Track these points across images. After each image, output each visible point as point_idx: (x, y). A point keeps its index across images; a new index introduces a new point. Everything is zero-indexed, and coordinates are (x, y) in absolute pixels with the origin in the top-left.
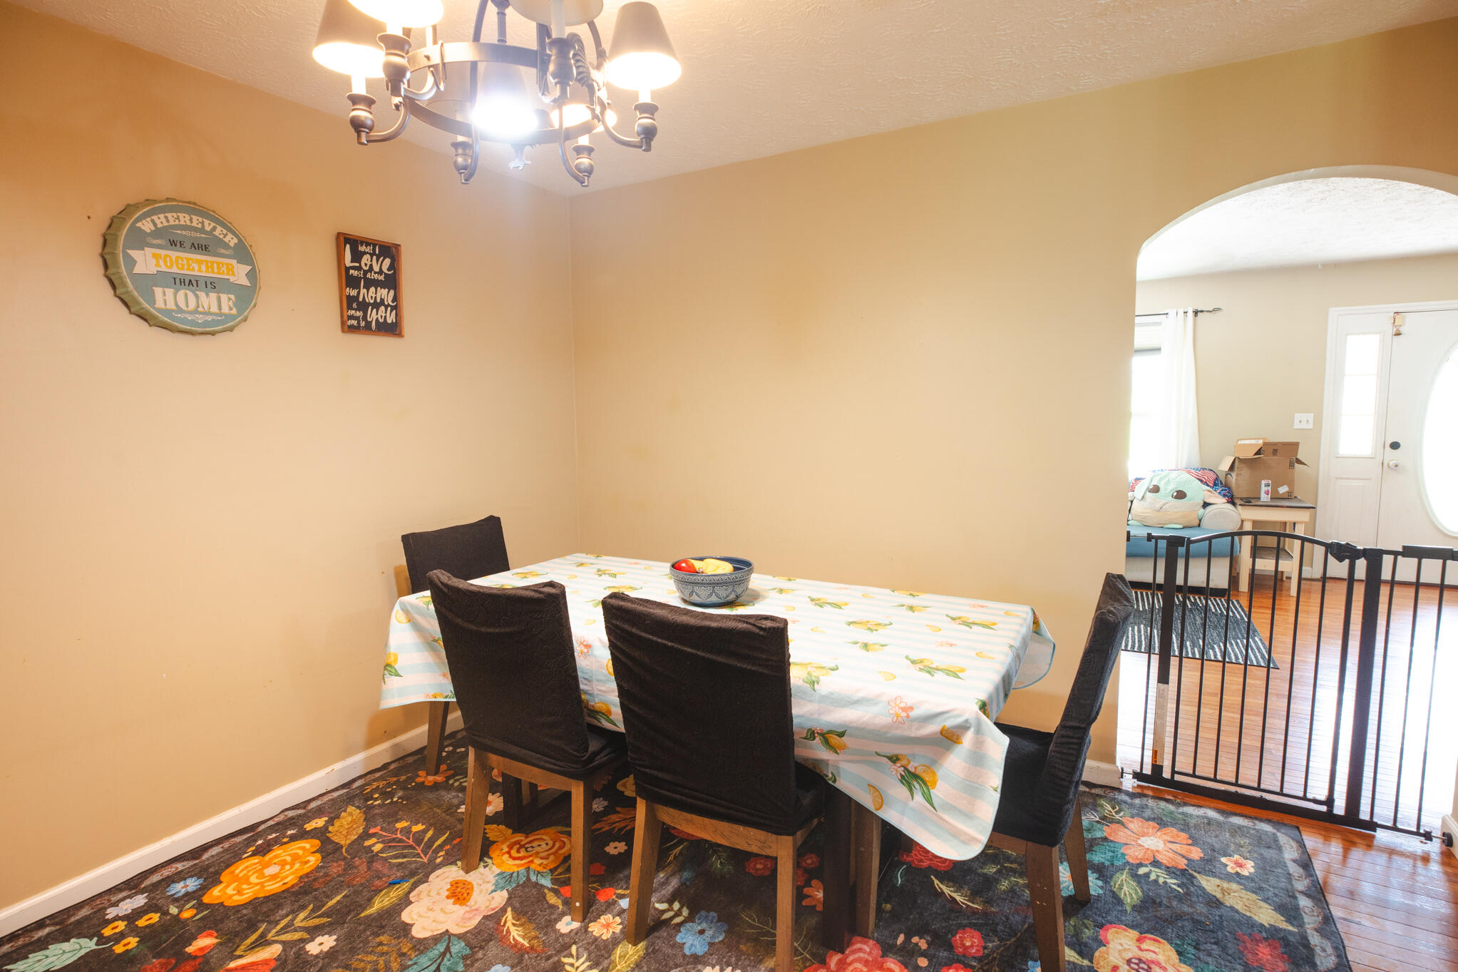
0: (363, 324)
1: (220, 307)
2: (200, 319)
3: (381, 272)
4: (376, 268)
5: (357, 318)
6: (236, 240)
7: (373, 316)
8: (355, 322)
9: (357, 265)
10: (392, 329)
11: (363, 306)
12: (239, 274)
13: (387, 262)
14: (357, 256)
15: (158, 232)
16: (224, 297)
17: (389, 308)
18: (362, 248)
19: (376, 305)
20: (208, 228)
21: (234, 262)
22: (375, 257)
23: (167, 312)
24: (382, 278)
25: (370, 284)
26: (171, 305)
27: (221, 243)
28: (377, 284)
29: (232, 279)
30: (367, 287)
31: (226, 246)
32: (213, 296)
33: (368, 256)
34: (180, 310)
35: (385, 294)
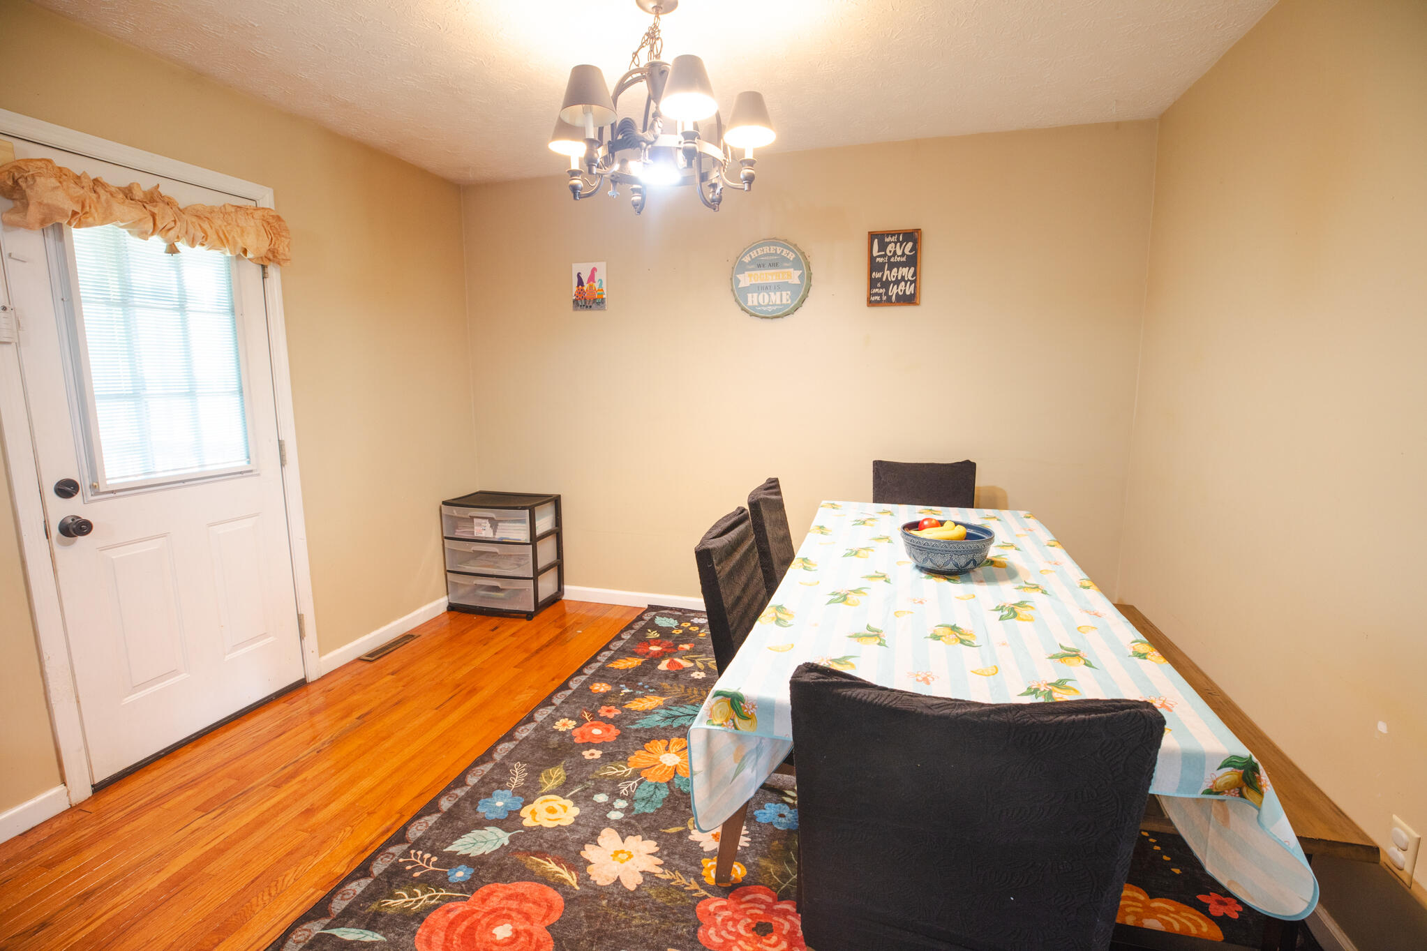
0: (884, 298)
1: (781, 301)
2: (770, 309)
3: (903, 254)
4: (899, 252)
5: (880, 295)
6: (794, 256)
7: (894, 291)
8: (878, 298)
9: (883, 253)
10: (909, 300)
11: (886, 284)
12: (794, 276)
13: (910, 245)
14: (883, 247)
15: (753, 261)
16: (784, 293)
17: (909, 283)
18: (887, 240)
19: (897, 282)
20: (778, 252)
21: (792, 270)
22: (898, 244)
23: (753, 307)
24: (904, 259)
25: (892, 266)
26: (756, 303)
27: (786, 260)
28: (899, 265)
29: (790, 281)
30: (890, 269)
31: (788, 260)
32: (778, 294)
33: (893, 245)
34: (760, 305)
35: (906, 272)
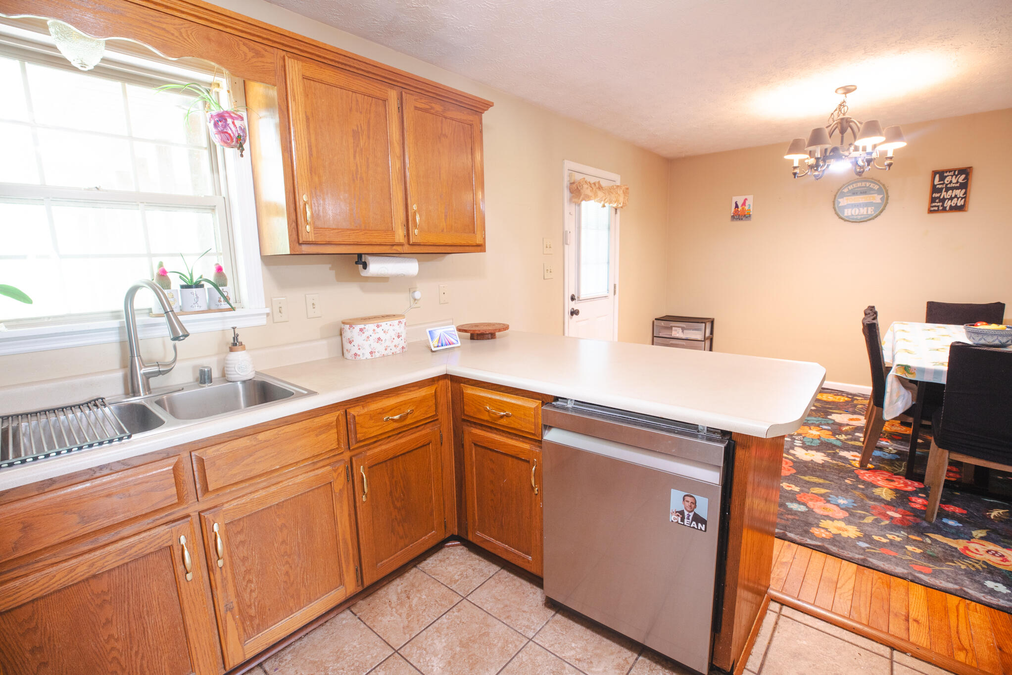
0: (941, 208)
1: (867, 212)
2: (859, 217)
3: (957, 182)
4: (954, 181)
5: (938, 206)
6: (878, 187)
7: (948, 204)
8: (936, 208)
9: (942, 182)
10: (961, 208)
11: (943, 200)
12: (877, 199)
13: (963, 176)
14: (942, 178)
15: (849, 191)
16: (870, 208)
17: (960, 199)
18: (945, 174)
19: (951, 199)
20: (868, 185)
21: (876, 195)
22: (954, 177)
23: (848, 217)
24: (958, 185)
25: (947, 190)
26: (850, 214)
27: (872, 189)
28: (953, 189)
29: (874, 201)
30: (947, 191)
31: (874, 190)
32: (865, 208)
33: (950, 177)
34: (853, 215)
35: (960, 193)
